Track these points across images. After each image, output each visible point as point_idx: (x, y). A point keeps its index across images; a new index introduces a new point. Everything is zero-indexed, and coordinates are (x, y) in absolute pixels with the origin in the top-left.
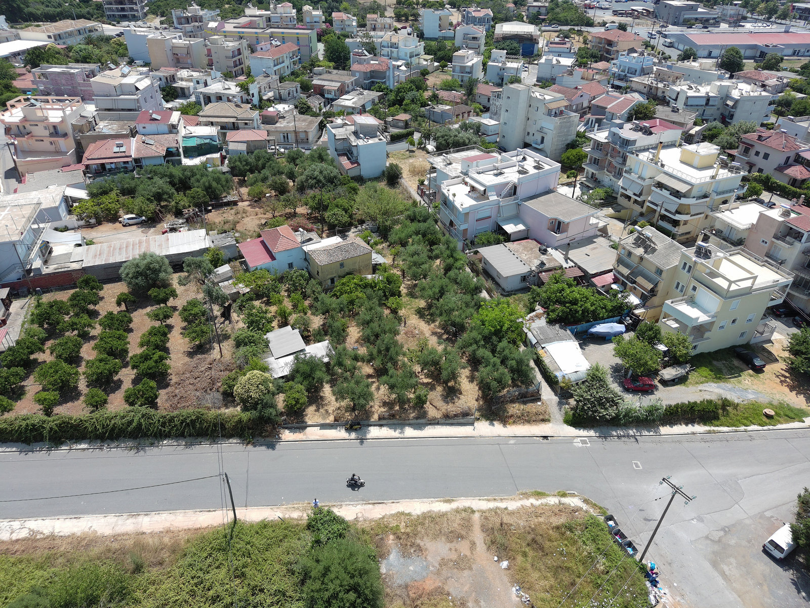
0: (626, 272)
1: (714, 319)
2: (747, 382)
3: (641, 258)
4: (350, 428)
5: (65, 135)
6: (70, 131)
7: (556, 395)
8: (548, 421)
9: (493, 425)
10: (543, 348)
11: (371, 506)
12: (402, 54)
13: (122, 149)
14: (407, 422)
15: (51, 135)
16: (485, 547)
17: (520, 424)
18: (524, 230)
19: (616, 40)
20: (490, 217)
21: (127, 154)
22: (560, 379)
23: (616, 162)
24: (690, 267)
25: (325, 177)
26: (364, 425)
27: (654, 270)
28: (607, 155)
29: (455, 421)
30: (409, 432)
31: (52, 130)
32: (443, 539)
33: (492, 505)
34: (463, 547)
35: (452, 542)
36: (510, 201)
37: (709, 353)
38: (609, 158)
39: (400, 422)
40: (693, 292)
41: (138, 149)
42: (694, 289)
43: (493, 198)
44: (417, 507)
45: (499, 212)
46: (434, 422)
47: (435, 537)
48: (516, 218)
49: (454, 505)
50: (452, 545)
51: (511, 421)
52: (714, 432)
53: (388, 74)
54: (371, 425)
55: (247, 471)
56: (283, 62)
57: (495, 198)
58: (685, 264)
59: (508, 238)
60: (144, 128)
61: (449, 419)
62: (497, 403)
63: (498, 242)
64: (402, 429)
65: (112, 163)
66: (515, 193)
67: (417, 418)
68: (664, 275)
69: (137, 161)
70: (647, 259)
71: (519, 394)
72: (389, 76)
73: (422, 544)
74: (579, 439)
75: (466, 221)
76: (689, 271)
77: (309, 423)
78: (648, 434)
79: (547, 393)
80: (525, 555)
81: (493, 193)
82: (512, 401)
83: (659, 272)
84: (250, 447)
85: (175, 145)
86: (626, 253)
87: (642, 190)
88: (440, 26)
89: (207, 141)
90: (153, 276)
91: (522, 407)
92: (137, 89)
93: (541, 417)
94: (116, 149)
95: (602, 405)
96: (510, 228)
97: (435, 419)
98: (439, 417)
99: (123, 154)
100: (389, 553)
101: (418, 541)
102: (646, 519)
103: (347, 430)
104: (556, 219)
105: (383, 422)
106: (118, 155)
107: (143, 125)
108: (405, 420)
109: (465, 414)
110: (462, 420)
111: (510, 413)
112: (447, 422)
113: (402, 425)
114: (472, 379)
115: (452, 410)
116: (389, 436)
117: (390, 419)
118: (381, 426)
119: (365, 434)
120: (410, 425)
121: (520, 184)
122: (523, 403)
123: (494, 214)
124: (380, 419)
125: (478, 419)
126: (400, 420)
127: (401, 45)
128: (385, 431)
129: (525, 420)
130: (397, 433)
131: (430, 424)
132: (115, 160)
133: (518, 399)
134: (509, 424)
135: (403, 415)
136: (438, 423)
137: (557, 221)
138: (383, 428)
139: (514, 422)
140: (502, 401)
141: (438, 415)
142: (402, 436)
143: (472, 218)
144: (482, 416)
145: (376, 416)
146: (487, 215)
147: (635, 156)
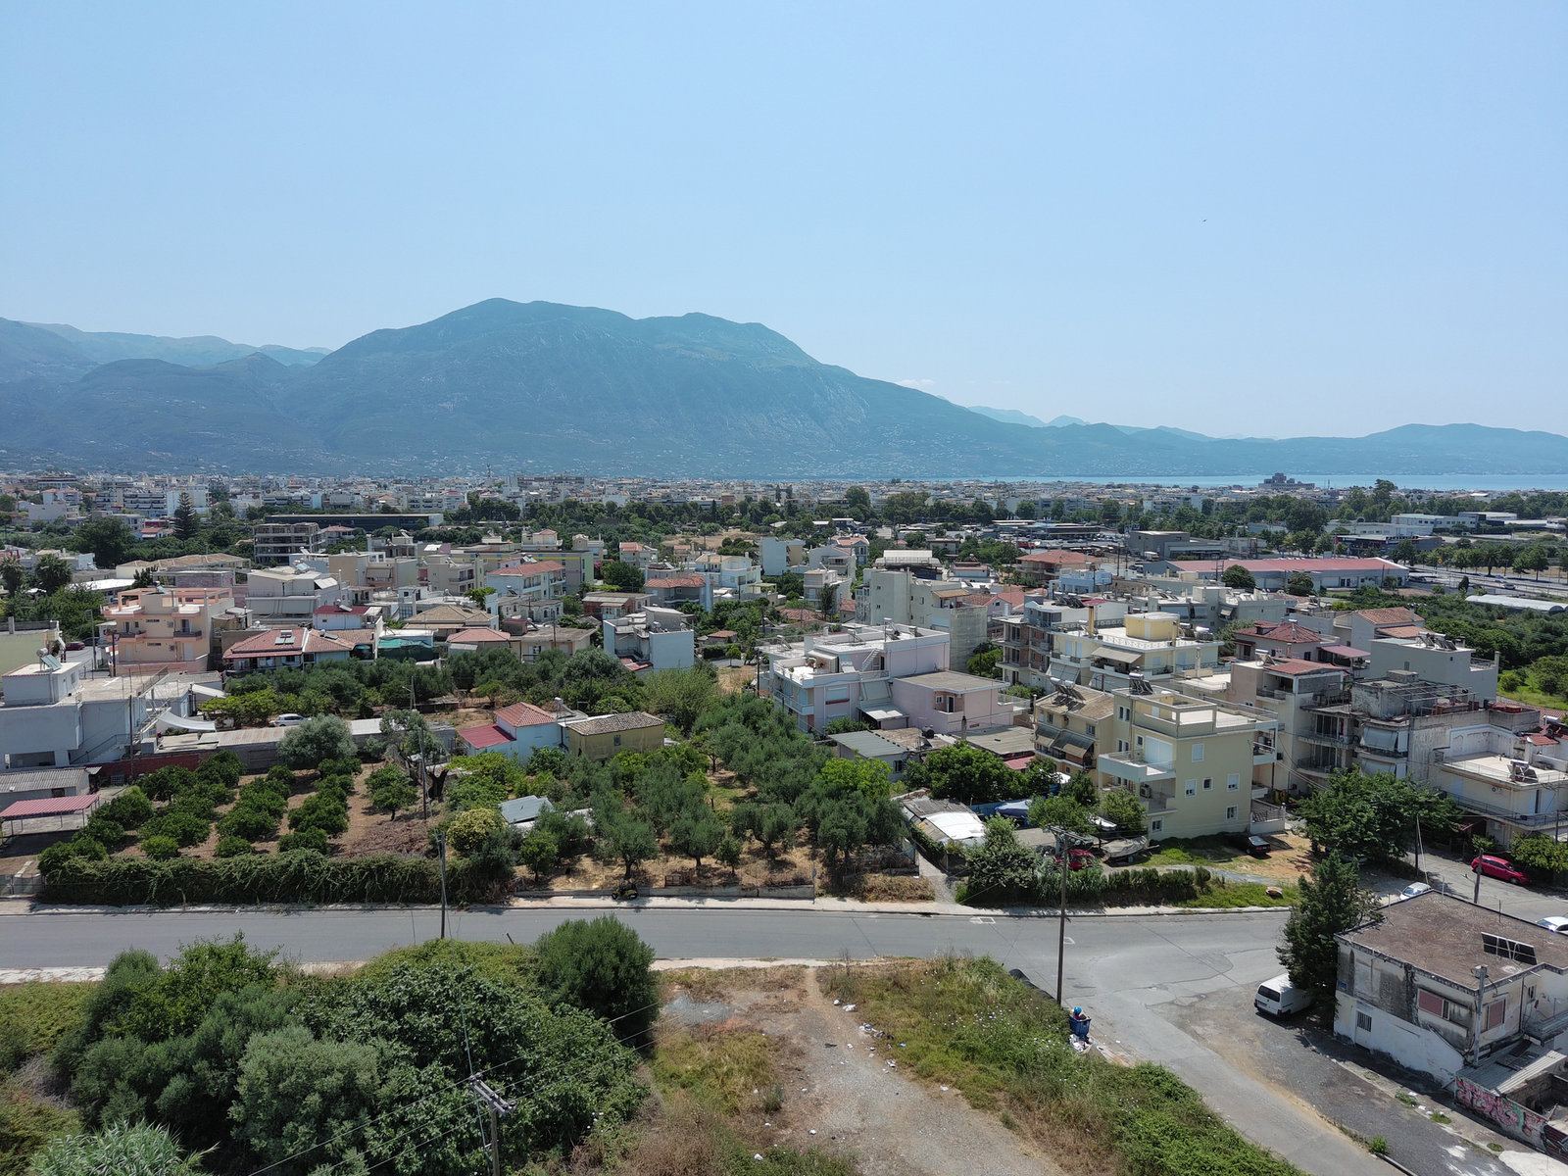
0: (1048, 742)
1: (1172, 775)
2: (1244, 868)
3: (1066, 718)
4: (620, 894)
5: (198, 634)
6: (207, 629)
7: (943, 871)
8: (933, 899)
9: (844, 901)
10: (922, 820)
12: (726, 579)
13: (288, 640)
14: (709, 891)
15: (177, 634)
16: (821, 994)
17: (886, 899)
18: (900, 718)
19: (1058, 562)
20: (847, 700)
21: (295, 646)
22: (946, 845)
23: (1040, 649)
24: (1129, 712)
25: (597, 666)
26: (642, 896)
27: (1084, 729)
28: (1027, 644)
29: (784, 892)
30: (710, 903)
31: (179, 627)
32: (757, 988)
34: (789, 995)
35: (770, 990)
36: (876, 677)
38: (1031, 647)
39: (699, 891)
40: (1140, 744)
41: (311, 643)
42: (1140, 741)
43: (849, 669)
44: (719, 964)
45: (860, 692)
46: (750, 892)
47: (745, 987)
48: (888, 704)
49: (778, 963)
50: (771, 994)
51: (872, 896)
52: (1191, 913)
53: (702, 593)
54: (653, 895)
56: (539, 584)
57: (852, 670)
58: (1122, 709)
59: (875, 725)
60: (325, 621)
61: (773, 889)
62: (850, 871)
63: (862, 729)
64: (700, 899)
65: (268, 658)
66: (882, 667)
67: (724, 885)
68: (1098, 732)
69: (308, 657)
70: (1073, 717)
71: (883, 858)
72: (705, 596)
73: (724, 992)
74: (979, 918)
75: (811, 702)
76: (1128, 719)
77: (556, 889)
78: (1086, 914)
79: (926, 868)
80: (881, 998)
81: (847, 663)
82: (874, 871)
83: (1091, 730)
84: (463, 913)
85: (368, 641)
86: (1046, 715)
87: (1079, 675)
88: (788, 559)
89: (418, 643)
90: (330, 745)
91: (888, 879)
92: (317, 587)
93: (919, 892)
94: (282, 641)
95: (1009, 865)
96: (877, 715)
97: (753, 887)
98: (759, 885)
99: (290, 647)
100: (671, 1000)
101: (719, 989)
102: (1076, 986)
103: (614, 899)
104: (945, 693)
105: (673, 890)
106: (282, 647)
107: (324, 617)
108: (706, 887)
109: (799, 882)
110: (794, 891)
111: (870, 885)
112: (771, 893)
113: (702, 896)
114: (813, 856)
115: (779, 877)
116: (681, 906)
117: (682, 884)
118: (669, 896)
119: (644, 902)
120: (713, 896)
121: (888, 655)
122: (890, 874)
123: (853, 695)
124: (666, 885)
125: (821, 895)
126: (699, 887)
127: (724, 567)
128: (674, 902)
129: (895, 895)
130: (693, 903)
131: (745, 897)
132: (275, 654)
133: (882, 868)
134: (870, 900)
135: (704, 881)
136: (758, 897)
137: (948, 696)
138: (671, 899)
139: (877, 899)
140: (858, 870)
141: (758, 882)
142: (701, 905)
143: (820, 698)
144: (827, 893)
145: (662, 883)
146: (842, 696)
147: (1062, 633)
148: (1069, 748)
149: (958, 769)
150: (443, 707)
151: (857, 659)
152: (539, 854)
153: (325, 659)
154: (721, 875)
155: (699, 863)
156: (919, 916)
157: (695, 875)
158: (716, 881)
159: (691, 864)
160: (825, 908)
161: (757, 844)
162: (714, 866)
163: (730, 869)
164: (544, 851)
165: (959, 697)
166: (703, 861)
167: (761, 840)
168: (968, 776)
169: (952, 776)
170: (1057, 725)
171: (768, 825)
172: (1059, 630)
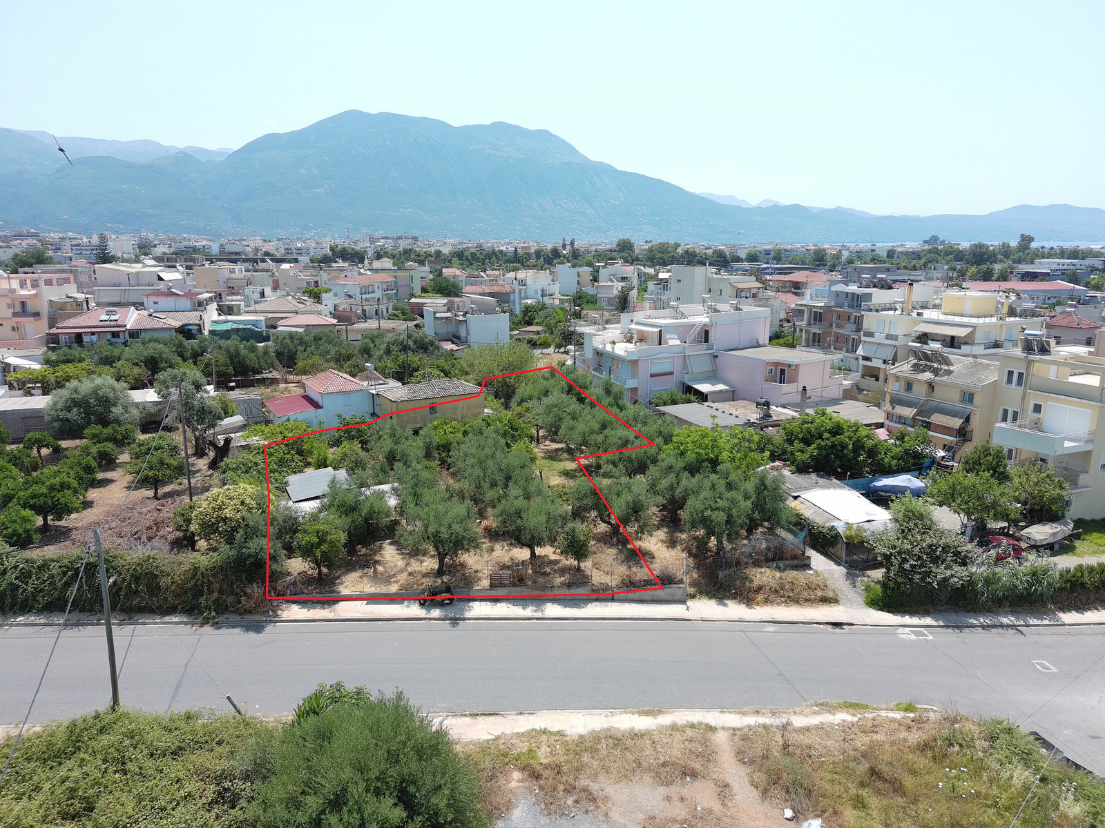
0: (909, 412)
1: (1089, 447)
3: (931, 386)
4: (430, 599)
5: (37, 315)
6: (45, 310)
7: (839, 564)
8: (837, 601)
9: (725, 605)
10: (796, 498)
11: (467, 720)
12: (530, 292)
13: (113, 318)
15: (15, 314)
16: (755, 794)
17: (778, 604)
18: (727, 391)
19: (804, 281)
20: (671, 373)
21: (119, 323)
22: (841, 530)
23: (848, 330)
24: (1021, 375)
25: (415, 342)
26: (460, 600)
27: (956, 396)
28: (831, 325)
29: (647, 594)
30: (552, 610)
31: (18, 308)
32: (647, 778)
33: (752, 720)
34: (702, 795)
35: (670, 783)
36: (701, 349)
37: (1093, 521)
38: (835, 330)
39: (536, 593)
40: (1036, 415)
41: (138, 321)
42: (1037, 408)
43: (674, 342)
45: (685, 365)
46: (603, 595)
47: (626, 776)
48: (713, 377)
49: (665, 720)
51: (760, 598)
53: (512, 298)
54: (475, 600)
55: (186, 664)
56: (374, 292)
57: (678, 342)
58: (1011, 373)
59: (703, 397)
60: (156, 303)
61: (632, 590)
62: (729, 565)
63: (689, 401)
64: (537, 606)
65: (93, 334)
66: (706, 340)
67: (569, 585)
68: (977, 399)
69: (132, 333)
70: (942, 384)
71: (768, 549)
72: (514, 301)
73: (594, 787)
74: (907, 630)
75: (634, 374)
76: (1019, 383)
77: (344, 591)
78: (1039, 622)
79: (818, 561)
80: (860, 804)
81: (673, 336)
82: (757, 564)
83: (969, 397)
84: (208, 629)
85: (197, 322)
86: (903, 384)
87: (896, 352)
88: (578, 283)
89: (249, 327)
90: (101, 409)
91: (778, 574)
92: (160, 279)
93: (819, 593)
94: (107, 318)
96: (704, 388)
97: (606, 588)
98: (614, 584)
99: (114, 323)
100: (509, 806)
101: (583, 782)
103: (422, 605)
104: (777, 364)
105: (501, 592)
106: (106, 323)
107: (155, 299)
108: (544, 588)
109: (666, 580)
110: (660, 593)
111: (756, 583)
112: (631, 595)
113: (539, 599)
114: (672, 543)
115: (640, 573)
116: (512, 616)
117: (514, 585)
118: (495, 600)
119: (462, 610)
120: (556, 600)
121: (713, 327)
122: (778, 568)
123: (677, 370)
124: (492, 586)
125: (693, 597)
126: (536, 589)
127: (529, 282)
128: (503, 609)
129: (789, 597)
130: (529, 612)
131: (597, 600)
132: (99, 330)
133: (767, 560)
134: (758, 604)
135: (541, 580)
136: (613, 600)
137: (779, 368)
138: (499, 605)
139: (767, 601)
140: (738, 563)
141: (612, 581)
142: (539, 615)
143: (644, 370)
144: (701, 593)
145: (485, 583)
146: (667, 369)
147: (873, 313)
148: (936, 419)
149: (828, 439)
150: (263, 382)
151: (682, 331)
152: (319, 545)
153: (147, 336)
154: (563, 571)
155: (533, 554)
156: (829, 628)
157: (530, 571)
158: (559, 580)
159: (523, 554)
160: (704, 616)
161: (603, 528)
162: (553, 557)
163: (576, 563)
164: (325, 541)
165: (793, 368)
166: (539, 551)
167: (609, 523)
168: (839, 448)
169: (819, 448)
170: (920, 392)
171: (618, 506)
172: (871, 310)
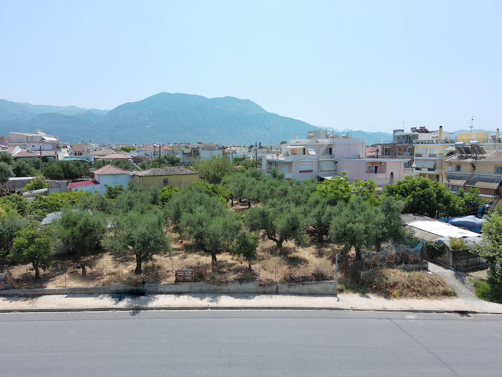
3: (473, 166)
7: (448, 268)
8: (455, 295)
9: (368, 297)
14: (224, 288)
17: (411, 297)
20: (311, 171)
21: (8, 153)
27: (491, 170)
28: (395, 154)
29: (306, 288)
36: (327, 158)
38: (398, 156)
39: (213, 287)
41: (20, 153)
43: (313, 153)
45: (319, 166)
46: (269, 289)
48: (335, 173)
51: (395, 292)
54: (162, 293)
57: (314, 153)
60: (33, 146)
61: (292, 285)
62: (368, 266)
66: (331, 153)
67: (241, 281)
69: (14, 158)
70: (480, 164)
71: (398, 254)
75: (290, 171)
79: (433, 267)
81: (311, 149)
82: (390, 266)
83: (500, 170)
85: (54, 155)
86: (454, 167)
87: (435, 164)
91: (407, 274)
92: (44, 139)
93: (441, 289)
97: (271, 283)
98: (278, 280)
104: (373, 163)
105: (184, 287)
108: (220, 283)
109: (320, 277)
110: (316, 287)
111: (391, 280)
112: (292, 289)
113: (215, 293)
114: (320, 255)
115: (299, 272)
116: (191, 306)
117: (195, 280)
118: (179, 293)
119: (146, 302)
120: (230, 293)
122: (405, 269)
123: (315, 169)
124: (177, 281)
125: (341, 291)
126: (213, 283)
128: (184, 300)
129: (418, 291)
130: (205, 302)
131: (264, 293)
133: (399, 263)
134: (395, 297)
135: (218, 277)
136: (277, 293)
137: (374, 166)
138: (181, 297)
139: (401, 295)
140: (375, 265)
141: (277, 278)
142: (214, 304)
143: (296, 168)
144: (347, 288)
145: (173, 279)
146: (309, 168)
147: (420, 145)
148: (480, 185)
149: (419, 191)
151: (317, 147)
152: (29, 245)
154: (237, 271)
155: (214, 258)
156: (458, 315)
157: (210, 271)
158: (232, 277)
159: (208, 260)
160: (354, 306)
161: (270, 244)
162: (230, 261)
163: (246, 264)
164: (34, 243)
165: (383, 164)
166: (219, 257)
167: (275, 240)
169: (414, 196)
170: (466, 170)
171: (280, 223)
172: (418, 143)
